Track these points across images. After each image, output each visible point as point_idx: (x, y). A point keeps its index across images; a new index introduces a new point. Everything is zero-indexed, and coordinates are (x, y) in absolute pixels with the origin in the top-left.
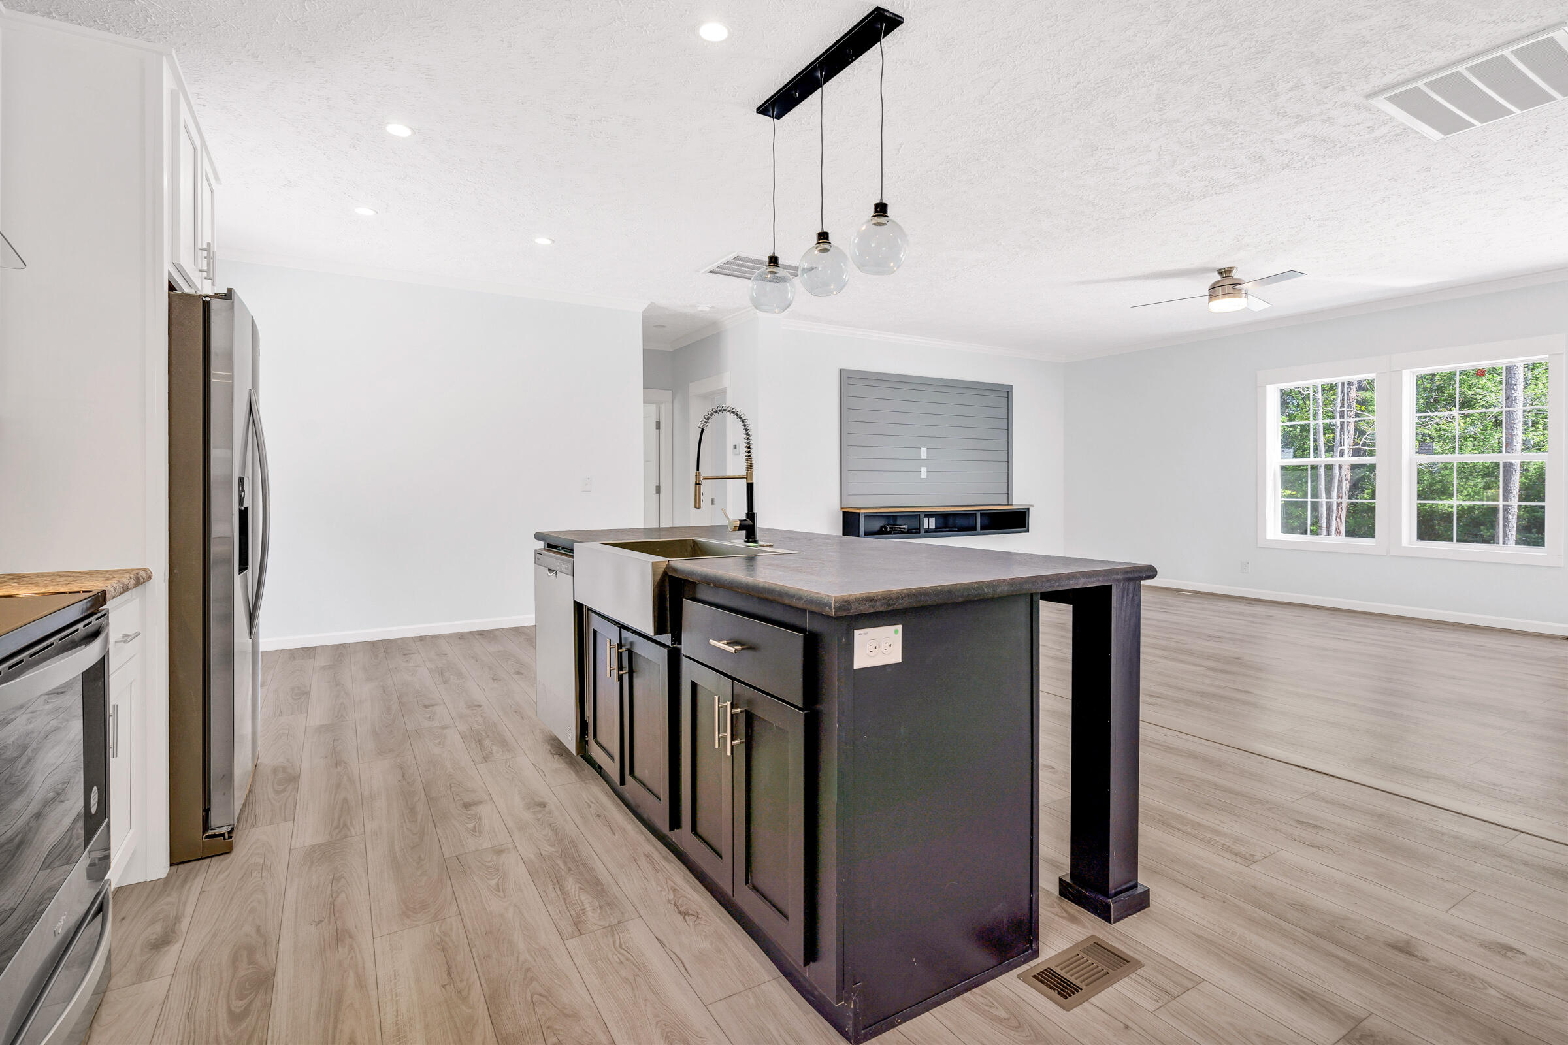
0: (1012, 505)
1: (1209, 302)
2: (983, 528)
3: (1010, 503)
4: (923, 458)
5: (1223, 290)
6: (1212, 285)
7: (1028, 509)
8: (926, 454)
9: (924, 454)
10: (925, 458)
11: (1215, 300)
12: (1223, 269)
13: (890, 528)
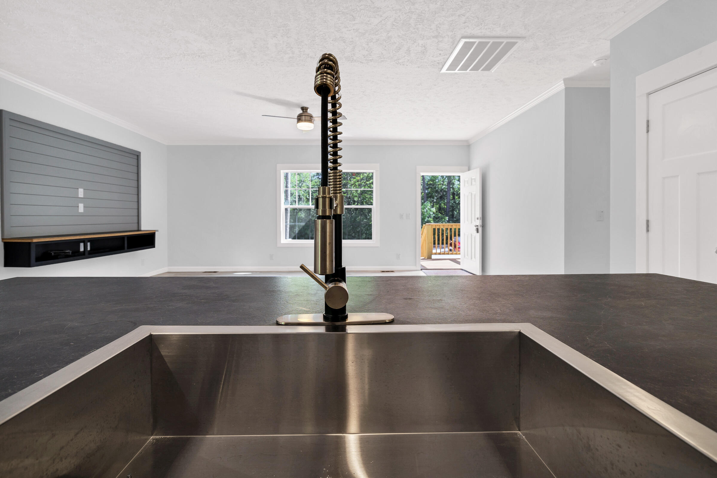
0: (141, 231)
1: (297, 123)
2: (128, 248)
3: (140, 229)
4: (80, 196)
5: (305, 118)
6: (299, 115)
7: (155, 233)
8: (82, 194)
9: (81, 193)
10: (82, 196)
11: (302, 122)
12: (304, 107)
13: (54, 253)
